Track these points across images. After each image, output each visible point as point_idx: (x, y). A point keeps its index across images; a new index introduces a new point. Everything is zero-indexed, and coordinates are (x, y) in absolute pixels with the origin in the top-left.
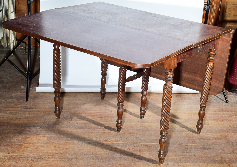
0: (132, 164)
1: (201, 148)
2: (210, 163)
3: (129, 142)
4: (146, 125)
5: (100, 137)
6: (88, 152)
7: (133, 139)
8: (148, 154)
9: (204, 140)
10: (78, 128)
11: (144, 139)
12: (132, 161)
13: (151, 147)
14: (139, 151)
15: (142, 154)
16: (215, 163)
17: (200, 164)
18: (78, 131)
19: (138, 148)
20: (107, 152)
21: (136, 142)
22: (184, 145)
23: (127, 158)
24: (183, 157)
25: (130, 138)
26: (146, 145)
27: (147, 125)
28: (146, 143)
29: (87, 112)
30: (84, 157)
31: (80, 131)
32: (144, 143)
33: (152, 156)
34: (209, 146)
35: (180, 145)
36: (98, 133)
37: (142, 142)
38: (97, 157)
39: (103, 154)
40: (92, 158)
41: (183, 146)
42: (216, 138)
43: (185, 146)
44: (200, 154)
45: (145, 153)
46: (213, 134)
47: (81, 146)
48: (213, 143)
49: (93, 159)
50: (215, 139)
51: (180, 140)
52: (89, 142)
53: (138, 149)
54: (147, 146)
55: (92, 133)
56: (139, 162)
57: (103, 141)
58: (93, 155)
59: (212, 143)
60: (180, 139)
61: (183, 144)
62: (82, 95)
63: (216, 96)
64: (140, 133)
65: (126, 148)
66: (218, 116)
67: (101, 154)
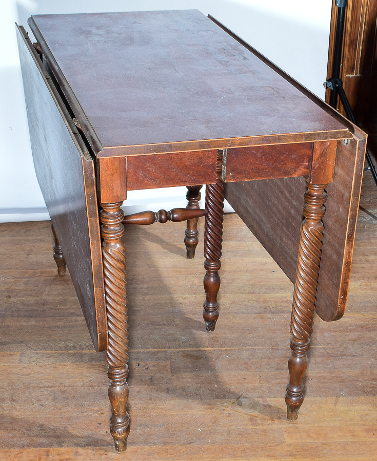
0: (149, 406)
1: (323, 356)
2: (344, 396)
3: (147, 348)
4: (193, 299)
5: (76, 338)
6: (43, 381)
7: (157, 338)
8: (192, 378)
9: (332, 334)
10: (25, 316)
11: (184, 338)
12: (151, 399)
13: (201, 358)
14: (169, 370)
15: (178, 378)
16: (357, 395)
17: (319, 398)
18: (24, 324)
19: (168, 363)
20: (91, 379)
21: (164, 348)
22: (282, 349)
23: (139, 392)
24: (277, 381)
25: (152, 336)
26: (187, 355)
27: (195, 301)
28: (190, 349)
29: (51, 272)
30: (32, 395)
31: (29, 324)
32: (183, 349)
33: (202, 383)
34: (346, 348)
35: (272, 349)
36: (72, 327)
37: (180, 347)
38: (63, 392)
39: (80, 384)
40: (50, 398)
41: (280, 352)
42: (363, 327)
43: (284, 352)
44: (320, 373)
45: (185, 375)
46: (357, 315)
47: (26, 365)
48: (355, 340)
49: (54, 399)
50: (360, 329)
51: (275, 335)
52: (49, 354)
53: (168, 366)
54: (191, 356)
55: (58, 327)
56: (168, 402)
57: (84, 347)
58: (53, 389)
59: (353, 341)
60: (274, 333)
61: (280, 347)
62: (43, 228)
63: (370, 214)
64: (177, 323)
65: (139, 365)
66: (371, 267)
67: (76, 384)
